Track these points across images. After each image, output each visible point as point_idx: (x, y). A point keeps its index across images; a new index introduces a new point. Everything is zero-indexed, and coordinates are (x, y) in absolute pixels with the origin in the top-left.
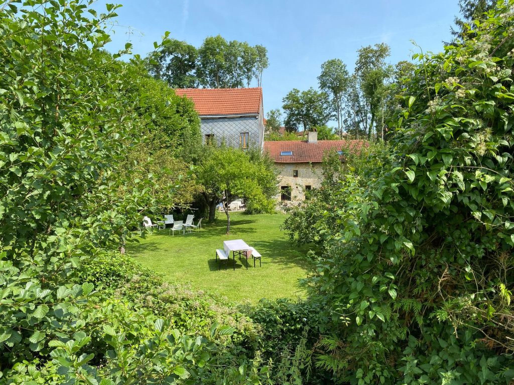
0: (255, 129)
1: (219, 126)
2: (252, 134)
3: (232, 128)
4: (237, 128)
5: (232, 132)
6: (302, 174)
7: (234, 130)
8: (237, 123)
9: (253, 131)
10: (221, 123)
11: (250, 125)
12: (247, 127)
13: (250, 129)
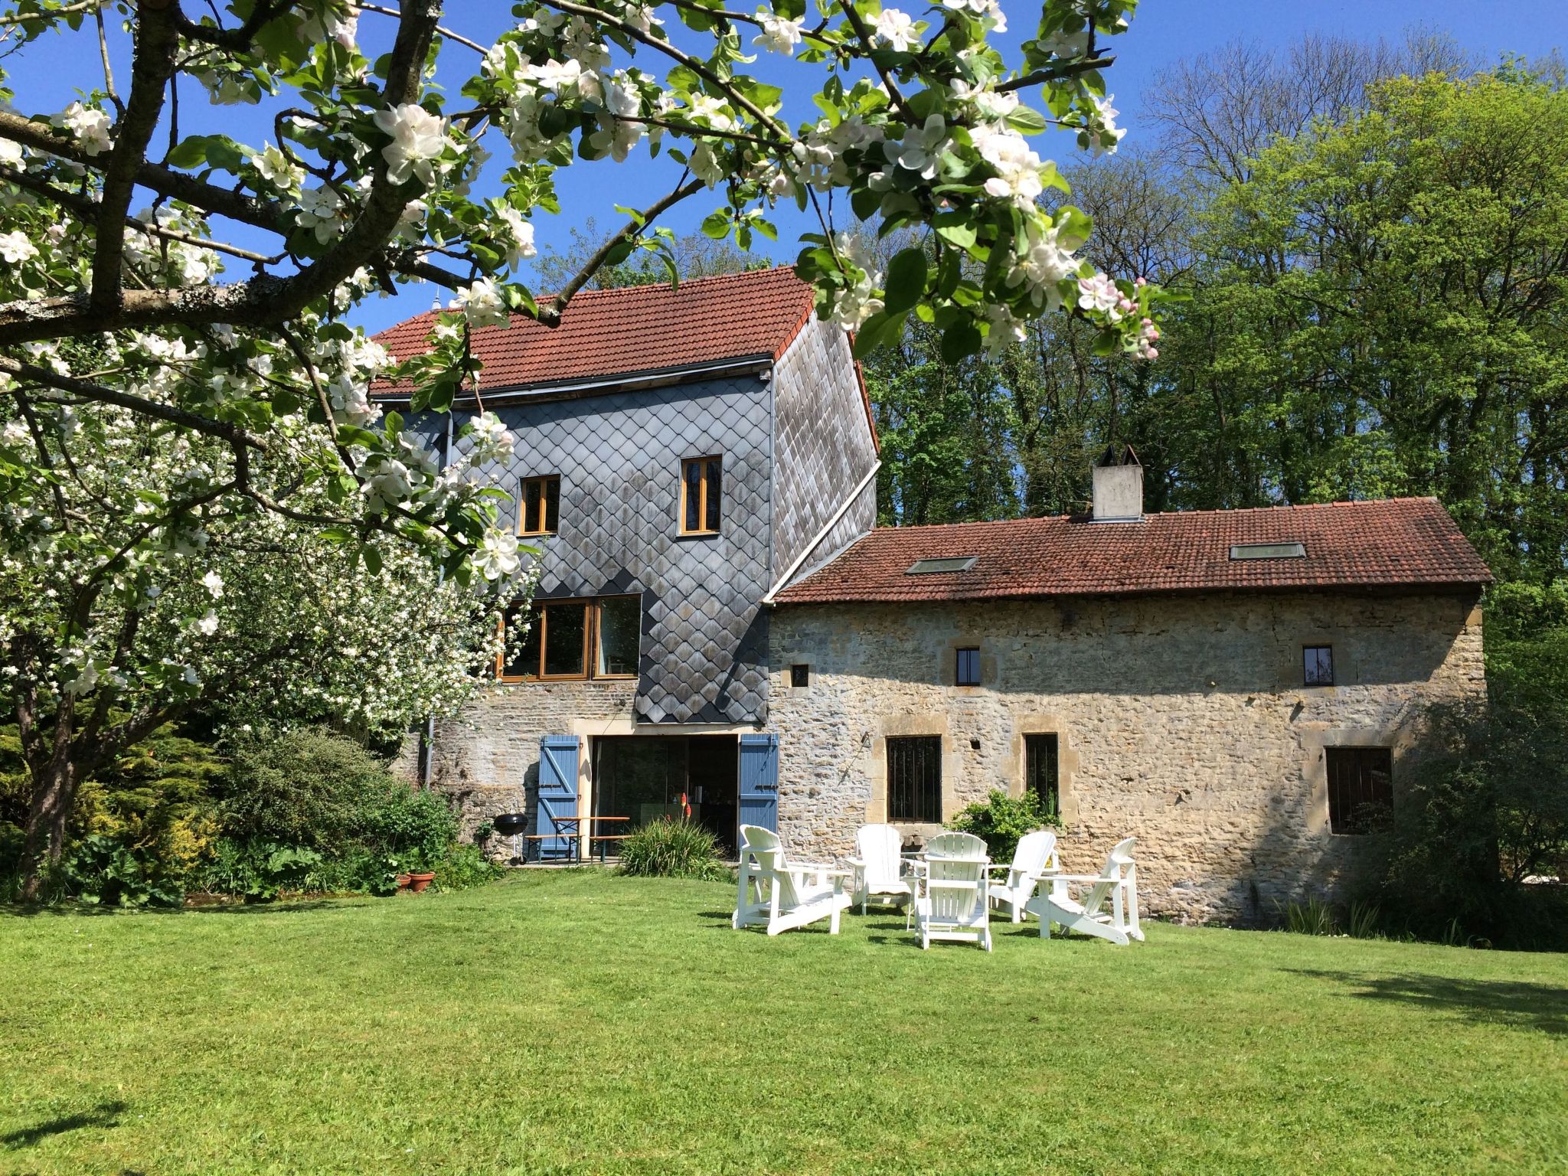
0: (756, 436)
1: (582, 432)
2: (738, 459)
3: (641, 437)
4: (667, 435)
5: (641, 459)
6: (1001, 665)
7: (654, 446)
8: (666, 411)
9: (742, 448)
10: (594, 420)
11: (731, 417)
12: (717, 430)
13: (729, 438)
